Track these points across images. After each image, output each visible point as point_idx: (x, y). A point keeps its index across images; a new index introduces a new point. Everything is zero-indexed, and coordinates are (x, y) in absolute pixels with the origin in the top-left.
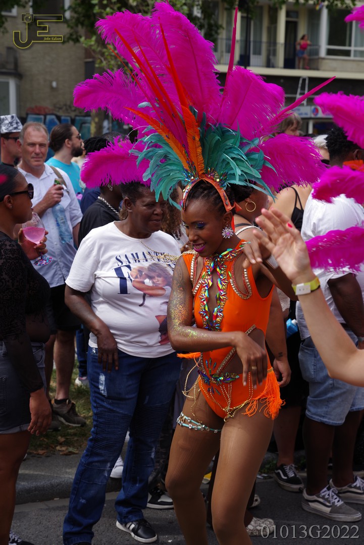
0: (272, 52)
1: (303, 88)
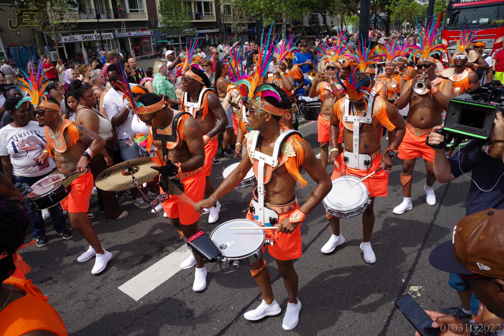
0: (108, 13)
1: (123, 26)
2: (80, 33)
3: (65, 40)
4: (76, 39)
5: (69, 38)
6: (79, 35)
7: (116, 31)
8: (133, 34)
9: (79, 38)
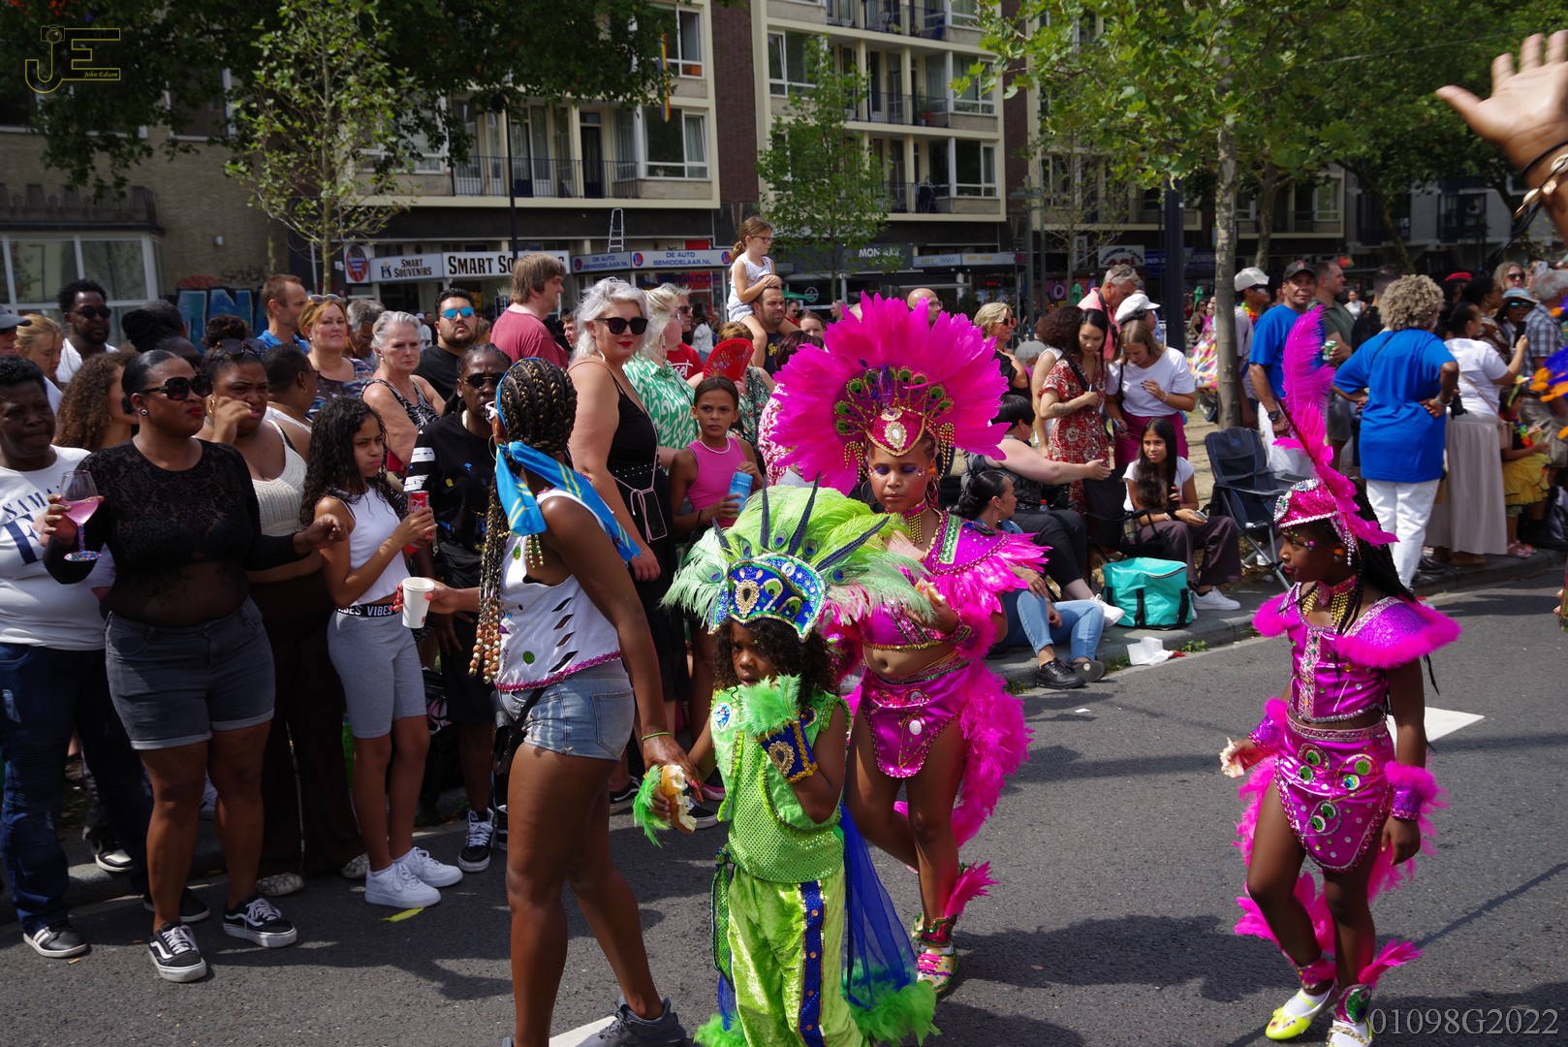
0: (565, 172)
1: (617, 226)
2: (445, 247)
3: (385, 270)
4: (427, 271)
5: (400, 266)
6: (439, 255)
7: (587, 247)
8: (651, 258)
9: (438, 264)
